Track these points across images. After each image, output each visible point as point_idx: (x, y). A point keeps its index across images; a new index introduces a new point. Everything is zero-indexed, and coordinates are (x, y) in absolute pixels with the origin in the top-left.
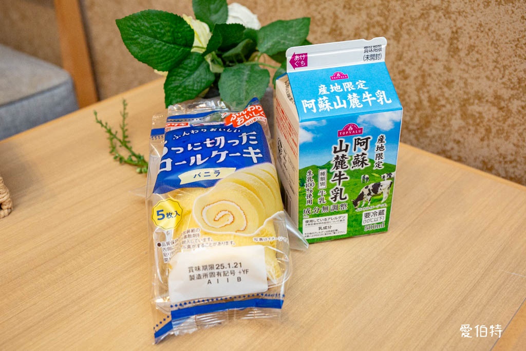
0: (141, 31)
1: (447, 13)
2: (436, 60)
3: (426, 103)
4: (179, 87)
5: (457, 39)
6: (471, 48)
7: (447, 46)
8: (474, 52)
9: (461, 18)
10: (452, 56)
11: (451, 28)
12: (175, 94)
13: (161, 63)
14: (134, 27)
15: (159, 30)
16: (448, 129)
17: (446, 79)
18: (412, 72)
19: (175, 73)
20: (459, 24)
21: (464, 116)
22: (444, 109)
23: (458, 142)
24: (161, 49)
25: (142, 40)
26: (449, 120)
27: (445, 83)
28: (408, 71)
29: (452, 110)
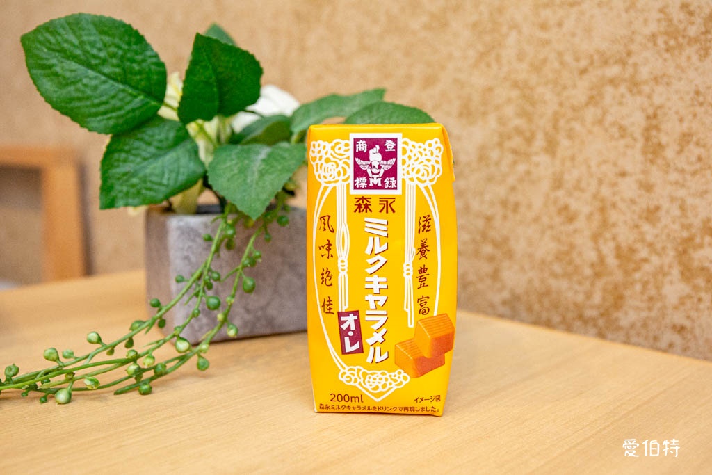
0: (62, 51)
1: (634, 85)
2: (623, 174)
3: (611, 261)
4: (134, 175)
5: (657, 128)
6: (686, 138)
7: (640, 145)
8: (691, 146)
9: (660, 89)
10: (652, 162)
11: (643, 110)
12: (125, 189)
13: (96, 115)
14: (50, 43)
15: (95, 52)
16: (659, 305)
17: (644, 206)
18: (581, 205)
19: (127, 148)
20: (657, 100)
21: (688, 273)
22: (647, 267)
23: (681, 330)
24: (96, 88)
25: (62, 68)
26: (658, 288)
27: (645, 214)
28: (574, 205)
29: (661, 267)
